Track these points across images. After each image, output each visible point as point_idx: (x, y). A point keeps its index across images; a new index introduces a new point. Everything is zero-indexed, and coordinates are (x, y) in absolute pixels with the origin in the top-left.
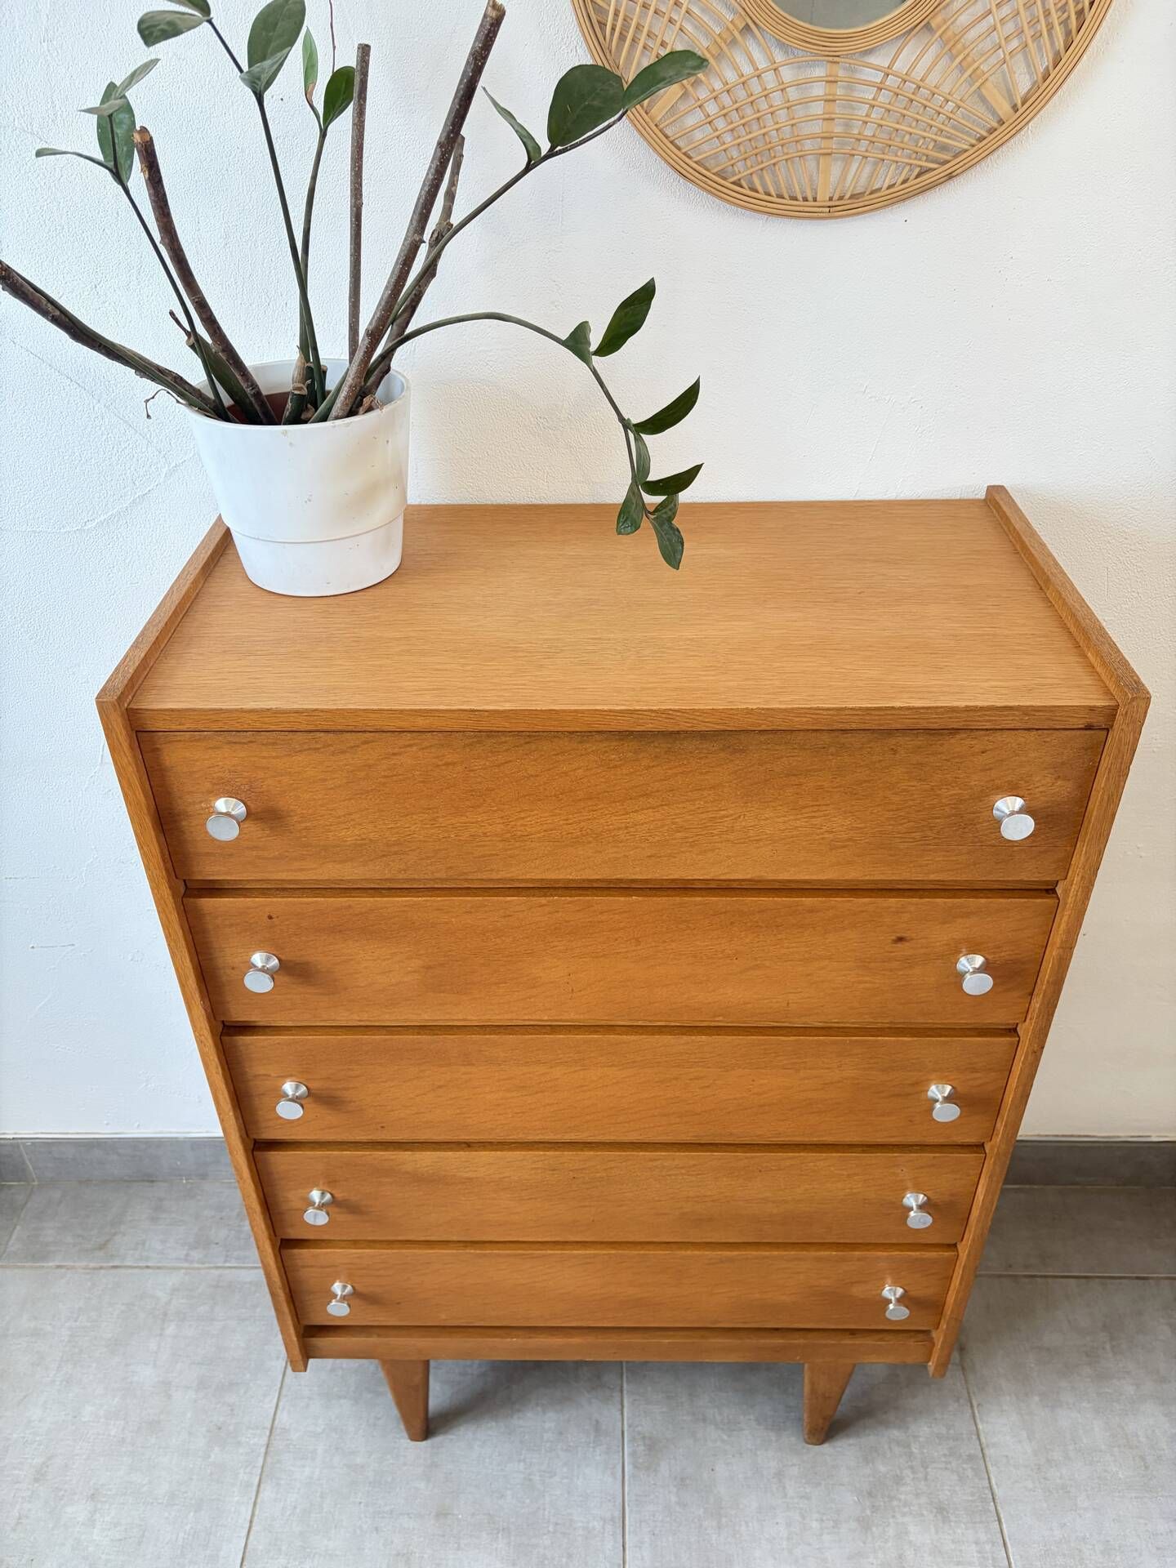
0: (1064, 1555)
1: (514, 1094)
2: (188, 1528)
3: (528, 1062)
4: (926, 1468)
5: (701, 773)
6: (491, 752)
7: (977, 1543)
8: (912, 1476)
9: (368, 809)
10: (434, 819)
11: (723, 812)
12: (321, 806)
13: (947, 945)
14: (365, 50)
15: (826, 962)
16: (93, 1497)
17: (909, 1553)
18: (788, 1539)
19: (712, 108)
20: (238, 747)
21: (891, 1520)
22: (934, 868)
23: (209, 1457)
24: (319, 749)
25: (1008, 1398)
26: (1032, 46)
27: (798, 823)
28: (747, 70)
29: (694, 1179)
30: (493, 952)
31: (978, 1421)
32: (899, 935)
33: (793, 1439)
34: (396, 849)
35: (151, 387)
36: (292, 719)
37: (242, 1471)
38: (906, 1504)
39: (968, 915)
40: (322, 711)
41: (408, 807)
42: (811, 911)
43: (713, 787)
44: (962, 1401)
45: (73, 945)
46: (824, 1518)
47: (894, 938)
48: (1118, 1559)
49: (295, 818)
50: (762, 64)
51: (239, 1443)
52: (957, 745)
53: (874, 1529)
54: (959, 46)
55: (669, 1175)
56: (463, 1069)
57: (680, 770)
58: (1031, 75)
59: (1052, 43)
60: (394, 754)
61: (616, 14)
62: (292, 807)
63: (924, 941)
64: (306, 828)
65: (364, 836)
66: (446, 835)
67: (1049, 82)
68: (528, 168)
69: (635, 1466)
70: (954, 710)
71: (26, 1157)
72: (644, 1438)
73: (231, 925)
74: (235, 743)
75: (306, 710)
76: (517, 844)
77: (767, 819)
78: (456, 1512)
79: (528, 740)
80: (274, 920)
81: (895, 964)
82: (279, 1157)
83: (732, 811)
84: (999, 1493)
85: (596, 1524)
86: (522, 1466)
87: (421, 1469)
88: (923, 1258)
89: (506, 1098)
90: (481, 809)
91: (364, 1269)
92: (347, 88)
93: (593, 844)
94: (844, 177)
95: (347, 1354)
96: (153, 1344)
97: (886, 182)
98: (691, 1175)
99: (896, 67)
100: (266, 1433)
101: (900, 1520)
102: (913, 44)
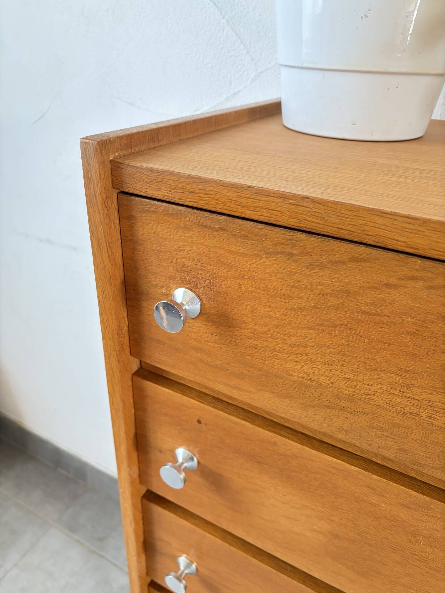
9: (328, 347)
10: (407, 386)
12: (277, 326)
24: (291, 255)
30: (417, 557)
34: (343, 404)
36: (273, 206)
40: (313, 201)
41: (379, 360)
60: (388, 286)
62: (245, 319)
64: (255, 347)
65: (312, 377)
66: (416, 411)
74: (206, 227)
75: (294, 197)
80: (203, 425)
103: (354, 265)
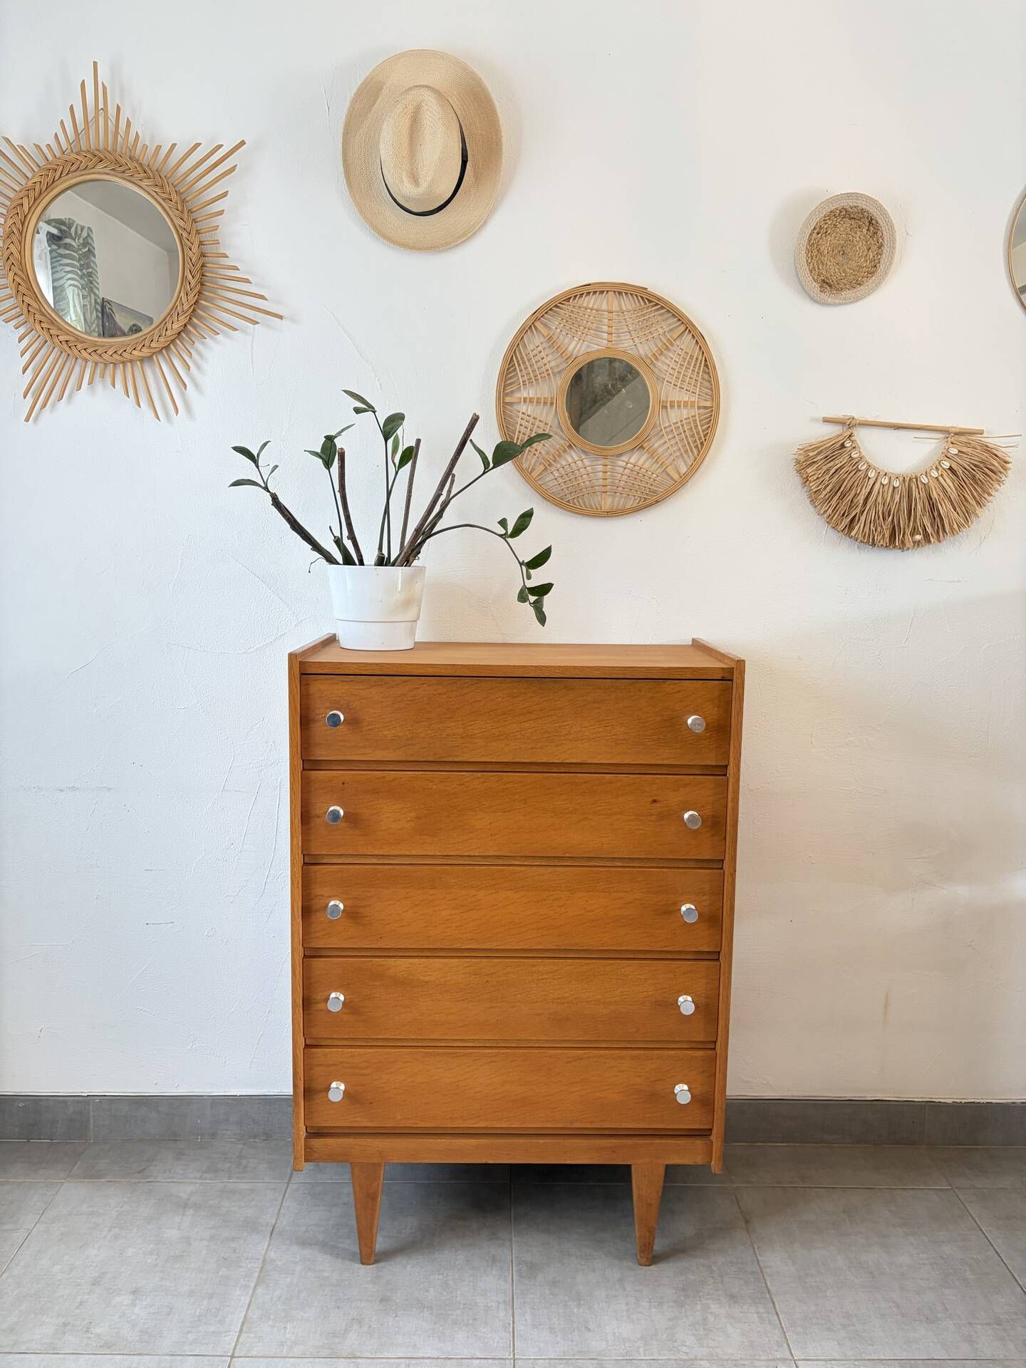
0: (817, 1318)
1: (457, 911)
2: (203, 1307)
3: (465, 887)
4: (723, 1277)
5: (555, 701)
6: (460, 688)
7: (758, 1313)
8: (712, 1281)
10: (430, 725)
11: (565, 723)
12: (378, 717)
13: (678, 805)
14: (418, 441)
15: (619, 816)
16: (134, 1292)
17: (711, 1318)
18: (627, 1311)
19: (557, 474)
20: (345, 683)
21: (698, 1302)
22: (665, 756)
23: (218, 1273)
24: (381, 685)
25: (779, 1245)
26: (685, 456)
27: (601, 730)
28: (570, 461)
29: (556, 982)
30: (452, 808)
31: (758, 1255)
32: (654, 798)
33: (630, 1264)
34: (410, 742)
36: (373, 668)
37: (242, 1280)
38: (708, 1294)
39: (686, 785)
41: (419, 718)
42: (611, 782)
43: (560, 709)
44: (747, 1246)
45: (173, 923)
46: (652, 1301)
47: (651, 800)
48: (854, 1320)
49: (366, 723)
50: (576, 458)
51: (240, 1266)
52: (668, 687)
53: (686, 1306)
54: (655, 454)
55: (542, 979)
56: (431, 892)
57: (544, 699)
58: (686, 465)
59: (693, 455)
60: (416, 688)
61: (518, 439)
63: (665, 802)
64: (369, 729)
65: (396, 734)
66: (435, 734)
67: (693, 469)
68: (484, 473)
69: (520, 1276)
70: (663, 668)
71: (91, 1113)
72: (526, 1263)
73: (323, 789)
76: (469, 740)
77: (585, 727)
78: (394, 1299)
79: (477, 681)
80: (346, 785)
81: (654, 818)
82: (318, 964)
83: (569, 723)
84: (772, 1289)
85: (493, 1304)
86: (441, 1277)
87: (369, 1279)
88: (696, 1057)
89: (452, 915)
90: (453, 720)
91: (353, 1067)
92: (410, 455)
93: (505, 741)
94: (613, 502)
95: (332, 1158)
96: (178, 1219)
97: (631, 504)
98: (555, 979)
99: (631, 461)
100: (260, 1261)
101: (704, 1302)
102: (637, 453)
103: (403, 684)
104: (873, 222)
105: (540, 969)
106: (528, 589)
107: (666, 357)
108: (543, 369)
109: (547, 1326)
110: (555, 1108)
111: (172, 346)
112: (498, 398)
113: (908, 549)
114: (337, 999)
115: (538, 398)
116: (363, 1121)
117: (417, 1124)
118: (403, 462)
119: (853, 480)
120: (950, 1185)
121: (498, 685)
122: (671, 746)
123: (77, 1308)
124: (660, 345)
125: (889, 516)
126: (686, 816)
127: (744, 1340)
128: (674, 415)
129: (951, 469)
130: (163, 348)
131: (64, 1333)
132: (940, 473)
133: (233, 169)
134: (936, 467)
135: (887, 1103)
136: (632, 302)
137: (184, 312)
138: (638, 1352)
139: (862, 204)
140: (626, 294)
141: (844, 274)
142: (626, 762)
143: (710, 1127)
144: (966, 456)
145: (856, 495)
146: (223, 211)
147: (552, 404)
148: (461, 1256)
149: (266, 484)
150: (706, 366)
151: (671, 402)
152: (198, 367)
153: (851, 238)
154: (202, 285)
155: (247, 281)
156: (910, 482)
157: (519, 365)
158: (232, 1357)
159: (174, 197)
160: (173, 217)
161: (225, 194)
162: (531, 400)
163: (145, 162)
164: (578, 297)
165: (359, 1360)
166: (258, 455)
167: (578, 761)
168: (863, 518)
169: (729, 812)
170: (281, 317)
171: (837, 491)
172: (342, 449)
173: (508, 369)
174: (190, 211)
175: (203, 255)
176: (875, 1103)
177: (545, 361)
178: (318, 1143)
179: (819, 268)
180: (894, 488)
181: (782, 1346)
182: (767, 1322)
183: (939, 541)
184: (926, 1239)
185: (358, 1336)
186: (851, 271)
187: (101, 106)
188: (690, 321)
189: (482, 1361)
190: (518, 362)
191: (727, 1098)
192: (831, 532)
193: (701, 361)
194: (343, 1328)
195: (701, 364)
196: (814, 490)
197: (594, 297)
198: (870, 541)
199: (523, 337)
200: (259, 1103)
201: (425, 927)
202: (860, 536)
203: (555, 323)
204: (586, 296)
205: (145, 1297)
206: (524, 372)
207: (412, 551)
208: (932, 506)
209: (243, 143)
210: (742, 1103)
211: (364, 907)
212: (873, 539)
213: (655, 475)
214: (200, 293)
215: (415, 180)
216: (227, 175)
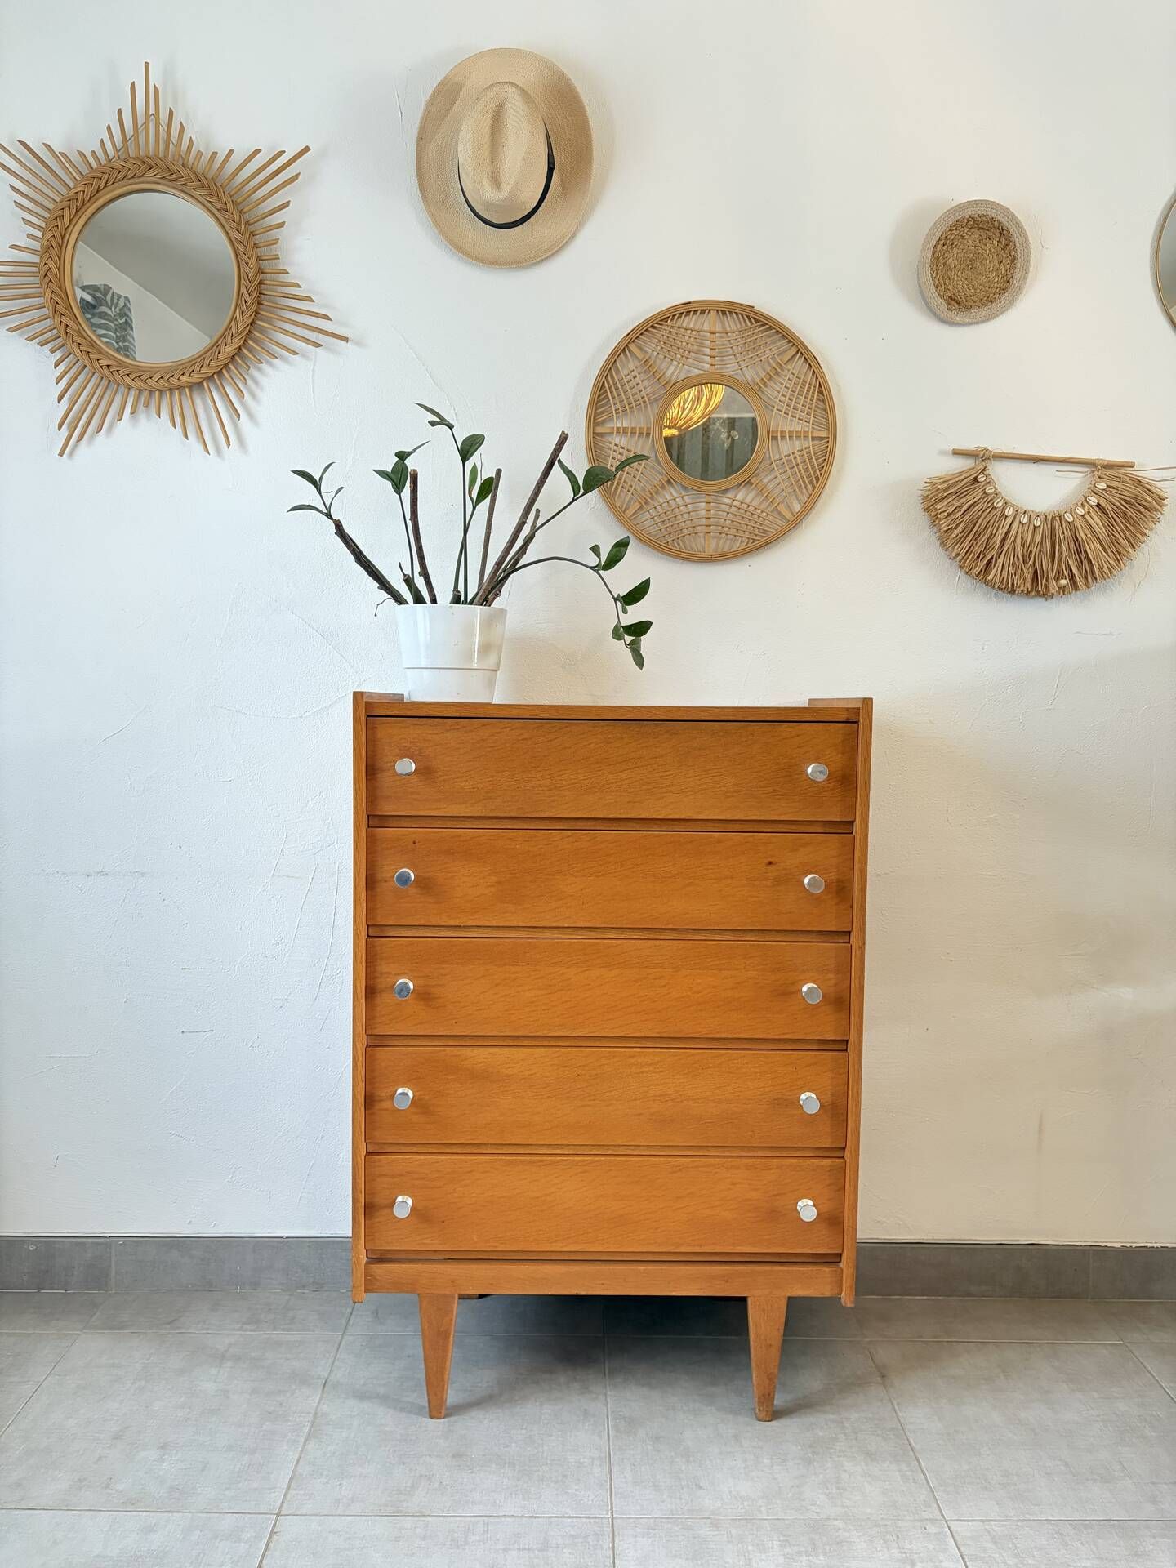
0: (971, 1477)
1: (543, 992)
3: (553, 963)
4: (857, 1433)
5: (656, 747)
6: (548, 732)
7: (900, 1471)
8: (844, 1437)
11: (667, 773)
12: (454, 765)
13: (797, 867)
14: (499, 472)
15: (729, 881)
17: (845, 1476)
19: (653, 513)
20: (417, 727)
22: (782, 810)
23: (262, 1427)
24: (458, 729)
25: (922, 1400)
26: (798, 492)
27: (708, 780)
28: (669, 497)
29: (658, 1076)
30: (538, 871)
31: (898, 1411)
32: (770, 860)
33: (746, 1419)
34: (490, 795)
35: (384, 595)
38: (840, 1452)
39: (806, 845)
41: (501, 767)
42: (719, 841)
43: (662, 756)
44: (884, 1401)
45: (212, 1031)
46: (774, 1457)
47: (766, 862)
48: (1015, 1479)
49: (440, 773)
50: (675, 495)
51: (288, 1420)
52: (785, 730)
54: (765, 490)
55: (642, 1073)
56: (514, 969)
57: (643, 745)
58: (799, 502)
59: (808, 492)
62: (439, 766)
63: (782, 864)
65: (474, 786)
66: (519, 786)
67: (808, 508)
68: (573, 500)
69: (618, 1431)
70: (778, 709)
71: (113, 1257)
73: (390, 849)
74: (416, 725)
76: (557, 793)
77: (690, 778)
80: (417, 845)
81: (769, 883)
82: (383, 1054)
83: (671, 772)
84: (917, 1447)
85: (586, 1460)
86: (524, 1431)
87: (439, 1433)
88: (823, 1166)
89: (538, 996)
90: (539, 769)
91: (423, 1179)
92: (489, 488)
93: (598, 794)
94: (718, 545)
95: (397, 1287)
96: (214, 1371)
97: (738, 545)
98: (656, 1072)
99: (738, 498)
100: (311, 1415)
101: (837, 1459)
102: (744, 489)
103: (483, 728)
104: (1005, 232)
105: (639, 1060)
106: (623, 627)
107: (776, 384)
108: (638, 396)
109: (651, 1484)
110: (657, 1229)
111: (224, 372)
112: (588, 427)
113: (1052, 597)
114: (405, 1094)
115: (632, 428)
116: (431, 1243)
117: (496, 1247)
118: (481, 496)
119: (988, 519)
120: (1122, 1340)
121: (591, 729)
122: (787, 799)
123: (95, 1463)
124: (769, 369)
125: (1030, 558)
126: (806, 880)
127: (886, 1499)
128: (786, 447)
129: (1098, 505)
130: (214, 373)
131: (80, 1488)
132: (1087, 510)
133: (296, 177)
134: (1082, 504)
135: (1045, 1247)
136: (737, 322)
137: (239, 334)
138: (760, 1511)
139: (992, 213)
140: (730, 313)
141: (973, 291)
142: (736, 818)
143: (840, 1252)
144: (1115, 491)
145: (992, 536)
146: (284, 222)
147: (648, 434)
148: (548, 1409)
149: (329, 509)
150: (821, 392)
151: (782, 432)
152: (253, 395)
153: (980, 251)
154: (259, 303)
155: (310, 300)
156: (1053, 521)
157: (611, 392)
158: (278, 1515)
159: (230, 207)
160: (228, 229)
161: (287, 205)
162: (625, 431)
163: (199, 170)
164: (676, 317)
165: (429, 1519)
166: (321, 479)
167: (682, 817)
168: (1000, 561)
169: (856, 873)
170: (346, 339)
171: (970, 532)
172: (414, 470)
173: (599, 396)
174: (248, 223)
175: (261, 271)
176: (1030, 1247)
177: (640, 387)
178: (380, 1269)
179: (945, 284)
180: (1035, 527)
181: (930, 1507)
182: (911, 1481)
183: (1088, 587)
184: (1096, 1395)
185: (427, 1493)
186: (981, 287)
187: (152, 111)
188: (801, 342)
189: (575, 1520)
190: (610, 388)
191: (858, 1241)
192: (964, 577)
193: (815, 387)
194: (409, 1484)
195: (814, 390)
196: (945, 529)
197: (695, 316)
198: (1009, 589)
199: (615, 361)
200: (309, 1247)
201: (506, 1011)
202: (997, 581)
203: (651, 346)
204: (686, 316)
205: (175, 1452)
206: (617, 400)
207: (492, 589)
208: (1079, 547)
209: (307, 149)
210: (874, 1247)
211: (439, 986)
212: (1013, 584)
213: (765, 514)
214: (257, 313)
215: (497, 184)
216: (290, 184)
